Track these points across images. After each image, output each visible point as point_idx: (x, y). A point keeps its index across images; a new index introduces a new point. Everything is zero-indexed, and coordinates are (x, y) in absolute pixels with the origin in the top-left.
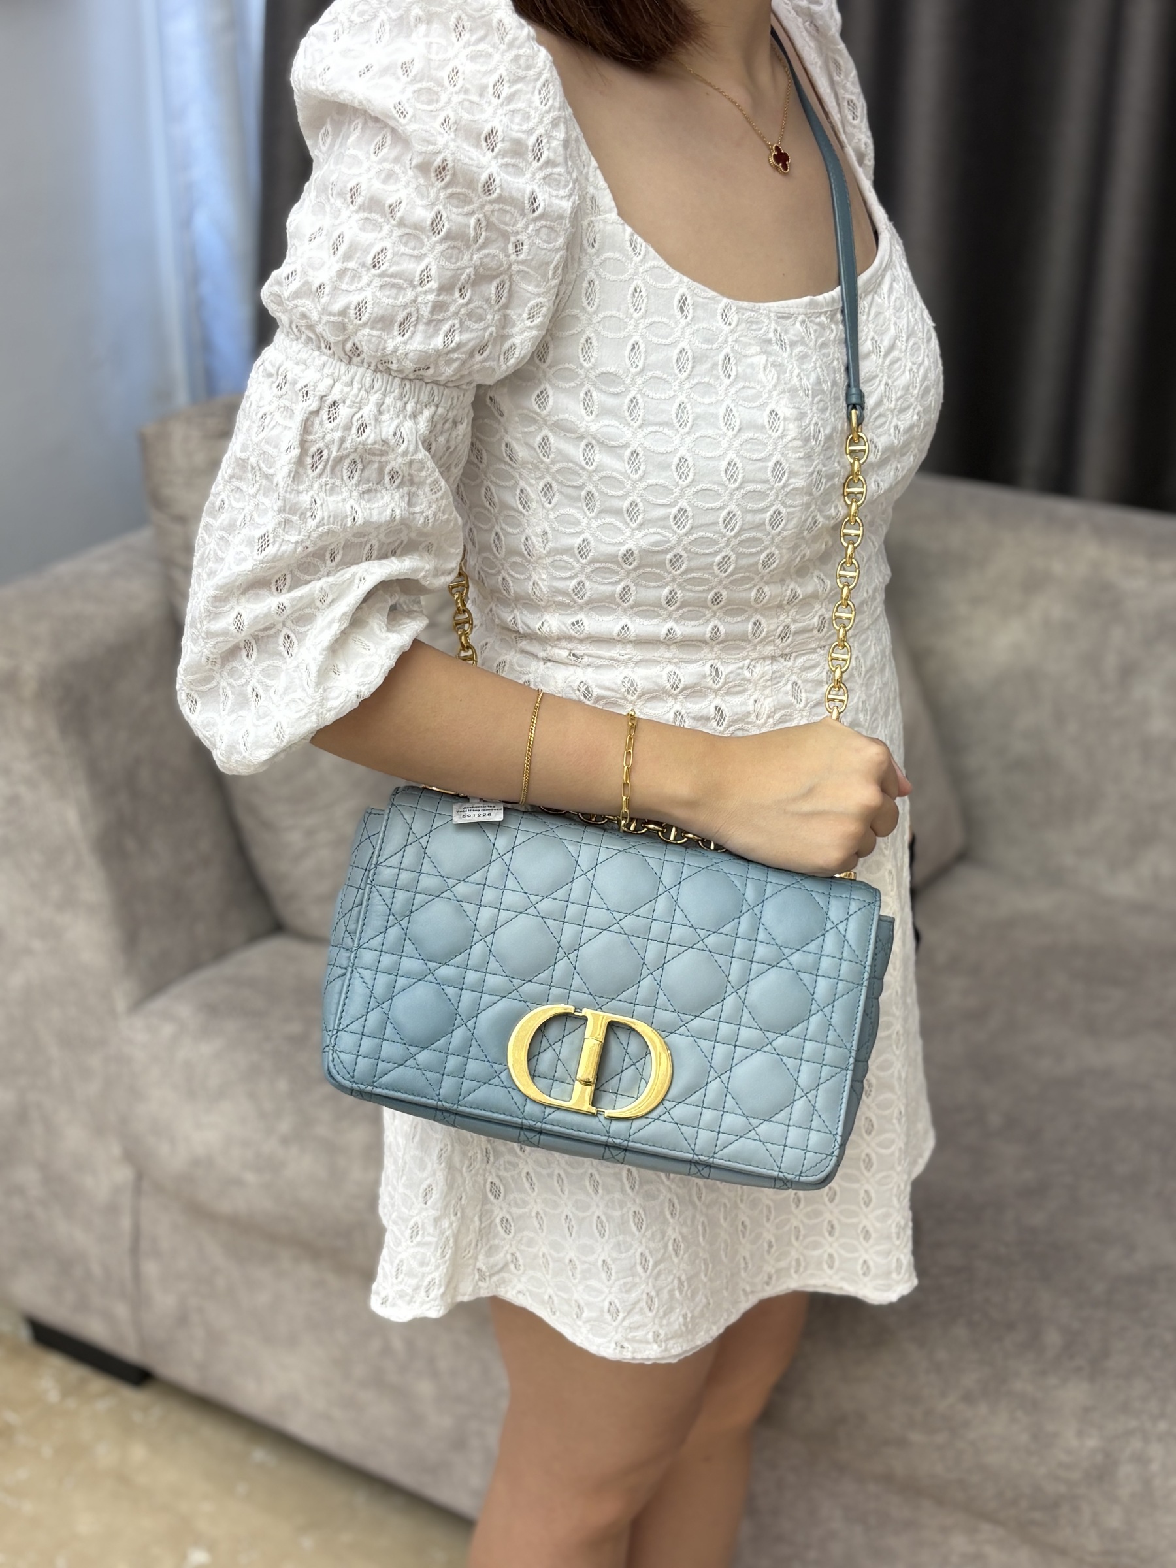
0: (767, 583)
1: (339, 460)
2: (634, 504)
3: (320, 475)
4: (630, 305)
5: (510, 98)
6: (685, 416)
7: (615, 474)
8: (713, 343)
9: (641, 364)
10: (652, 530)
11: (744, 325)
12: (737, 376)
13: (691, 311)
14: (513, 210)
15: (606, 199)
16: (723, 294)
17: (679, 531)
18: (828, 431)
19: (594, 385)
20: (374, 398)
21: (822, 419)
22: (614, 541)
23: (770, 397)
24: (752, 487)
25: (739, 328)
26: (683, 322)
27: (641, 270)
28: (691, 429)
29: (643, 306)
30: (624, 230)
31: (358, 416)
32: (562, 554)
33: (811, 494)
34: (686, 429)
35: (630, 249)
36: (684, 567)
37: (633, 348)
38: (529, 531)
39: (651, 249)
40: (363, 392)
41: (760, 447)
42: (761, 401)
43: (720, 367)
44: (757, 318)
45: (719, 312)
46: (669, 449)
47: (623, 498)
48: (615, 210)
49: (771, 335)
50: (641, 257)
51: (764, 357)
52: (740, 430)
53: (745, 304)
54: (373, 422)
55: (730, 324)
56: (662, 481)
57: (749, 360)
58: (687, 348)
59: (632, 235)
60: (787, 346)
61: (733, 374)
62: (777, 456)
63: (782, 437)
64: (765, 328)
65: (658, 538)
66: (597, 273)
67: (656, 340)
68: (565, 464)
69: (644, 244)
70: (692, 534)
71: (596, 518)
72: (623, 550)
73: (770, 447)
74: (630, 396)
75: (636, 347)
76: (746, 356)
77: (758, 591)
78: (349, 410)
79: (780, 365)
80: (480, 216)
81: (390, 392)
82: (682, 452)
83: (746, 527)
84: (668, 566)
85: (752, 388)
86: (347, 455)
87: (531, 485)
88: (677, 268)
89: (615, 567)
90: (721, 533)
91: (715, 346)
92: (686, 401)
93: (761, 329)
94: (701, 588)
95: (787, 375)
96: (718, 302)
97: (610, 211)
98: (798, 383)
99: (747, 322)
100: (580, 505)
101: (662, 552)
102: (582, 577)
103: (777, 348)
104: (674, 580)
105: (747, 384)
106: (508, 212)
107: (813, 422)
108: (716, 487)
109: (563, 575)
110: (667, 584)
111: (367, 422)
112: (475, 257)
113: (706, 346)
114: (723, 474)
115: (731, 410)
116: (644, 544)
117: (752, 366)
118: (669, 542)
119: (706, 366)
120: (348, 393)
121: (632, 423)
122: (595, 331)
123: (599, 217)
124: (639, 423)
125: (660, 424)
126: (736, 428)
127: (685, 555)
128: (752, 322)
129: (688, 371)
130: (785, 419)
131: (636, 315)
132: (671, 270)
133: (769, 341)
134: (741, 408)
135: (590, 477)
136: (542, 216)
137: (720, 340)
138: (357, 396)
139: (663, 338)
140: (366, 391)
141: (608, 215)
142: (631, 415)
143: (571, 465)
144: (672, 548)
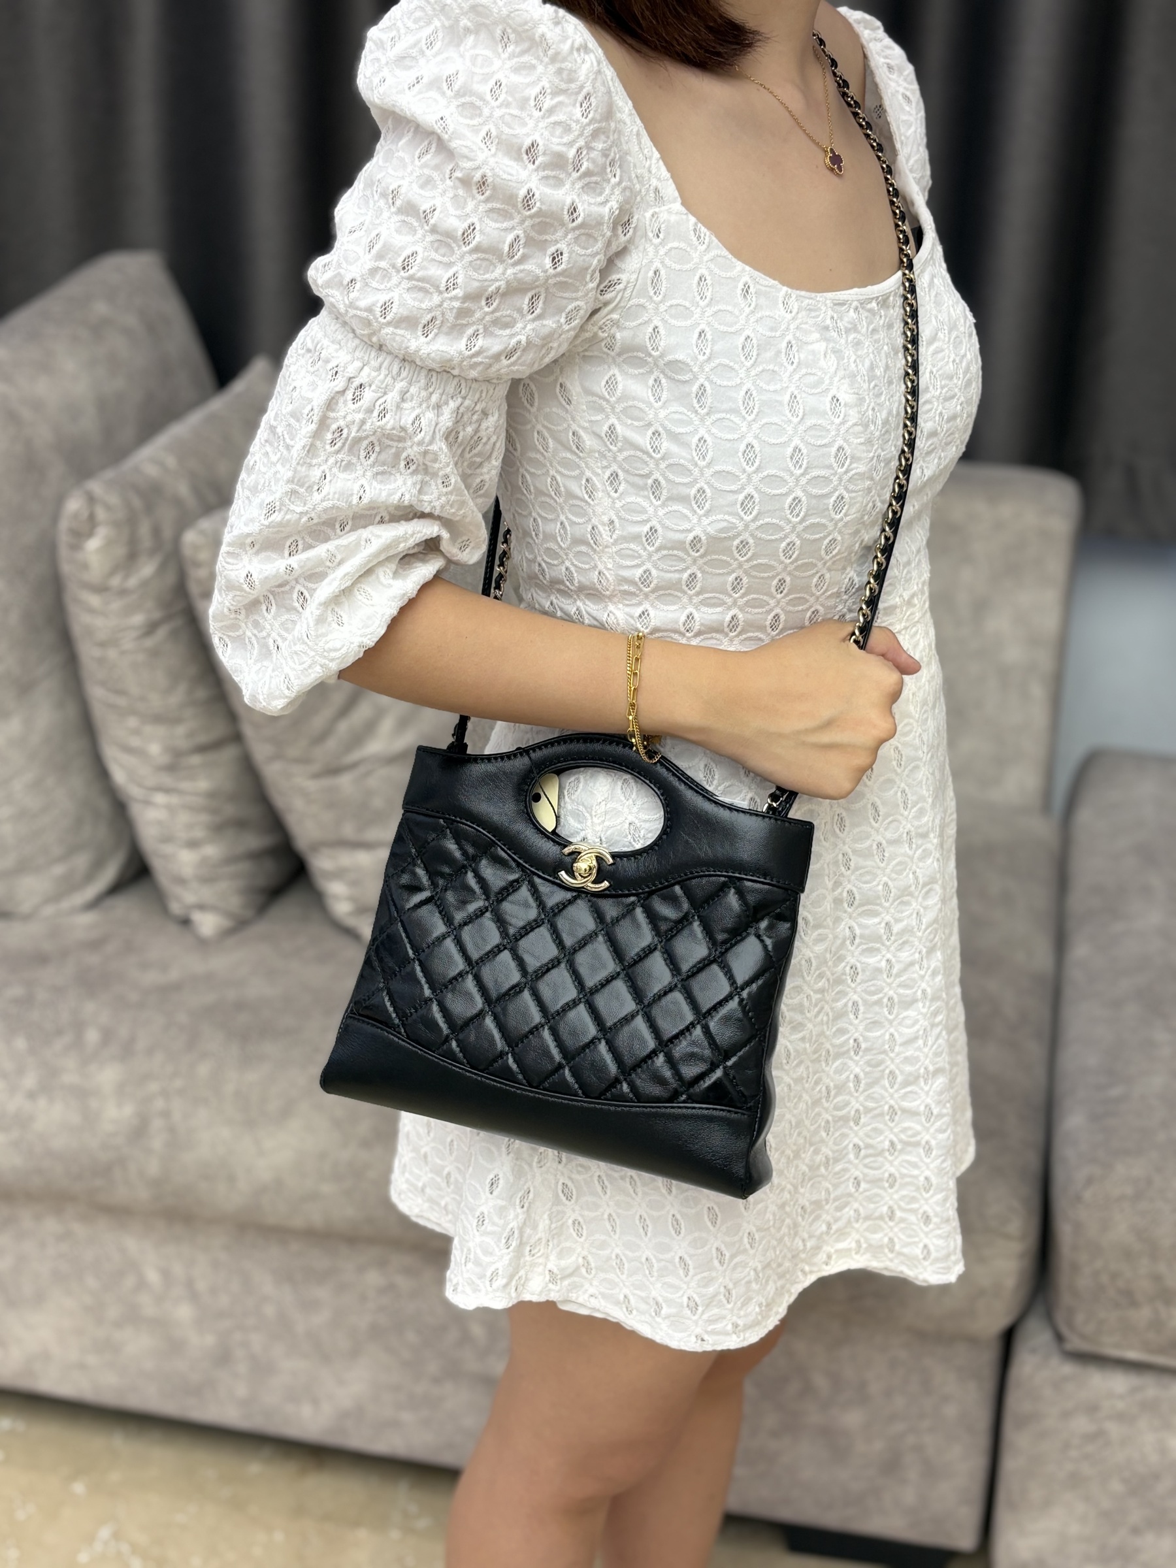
0: (829, 570)
1: (358, 440)
2: (701, 491)
3: (339, 451)
4: (696, 294)
5: (551, 111)
6: (751, 404)
7: (682, 461)
8: (776, 331)
9: (708, 352)
10: (720, 517)
11: (804, 313)
12: (799, 363)
13: (754, 299)
15: (670, 189)
16: (783, 283)
17: (746, 517)
18: (884, 414)
19: (663, 372)
20: (400, 385)
21: (879, 404)
22: (681, 528)
23: (831, 383)
24: (815, 473)
25: (800, 316)
26: (747, 310)
27: (705, 259)
28: (757, 415)
29: (709, 294)
30: (688, 220)
31: (380, 401)
32: (628, 542)
33: (872, 479)
34: (753, 416)
35: (695, 239)
36: (749, 554)
37: (700, 335)
38: (595, 521)
39: (714, 238)
40: (389, 379)
41: (824, 433)
42: (824, 387)
43: (783, 355)
44: (815, 306)
45: (781, 300)
46: (735, 436)
47: (691, 484)
48: (679, 200)
49: (828, 322)
50: (704, 246)
51: (823, 343)
52: (804, 415)
53: (804, 293)
54: (394, 408)
55: (791, 312)
56: (729, 468)
57: (810, 347)
58: (752, 335)
59: (696, 224)
60: (843, 333)
61: (796, 361)
62: (840, 442)
63: (843, 423)
64: (823, 315)
65: (725, 524)
66: (661, 264)
67: (722, 328)
68: (632, 453)
69: (708, 233)
70: (759, 520)
71: (663, 505)
72: (690, 537)
73: (833, 433)
74: (699, 383)
75: (703, 335)
76: (807, 343)
77: (819, 578)
78: (374, 393)
79: (838, 351)
80: (520, 233)
81: (416, 382)
82: (749, 439)
83: (810, 513)
84: (735, 553)
85: (814, 374)
86: (366, 437)
87: (597, 475)
88: (740, 255)
89: (681, 554)
90: (788, 519)
91: (778, 334)
92: (753, 388)
93: (820, 316)
94: (766, 575)
95: (846, 361)
96: (779, 291)
97: (674, 201)
98: (855, 369)
99: (806, 310)
100: (646, 493)
101: (728, 538)
102: (648, 566)
103: (834, 334)
104: (740, 566)
105: (809, 371)
107: (871, 407)
108: (782, 474)
109: (628, 563)
110: (733, 572)
111: (389, 406)
112: (509, 271)
113: (769, 334)
114: (789, 459)
115: (795, 397)
116: (711, 530)
117: (813, 352)
118: (736, 528)
119: (769, 354)
120: (374, 378)
121: (700, 410)
122: (662, 320)
123: (662, 208)
124: (706, 410)
125: (727, 412)
126: (801, 415)
127: (751, 541)
128: (811, 311)
129: (753, 359)
130: (846, 405)
131: (702, 303)
132: (733, 259)
133: (827, 328)
134: (804, 395)
135: (657, 465)
137: (783, 327)
138: (383, 383)
139: (729, 326)
140: (392, 377)
141: (672, 206)
142: (698, 401)
143: (639, 454)
144: (738, 535)
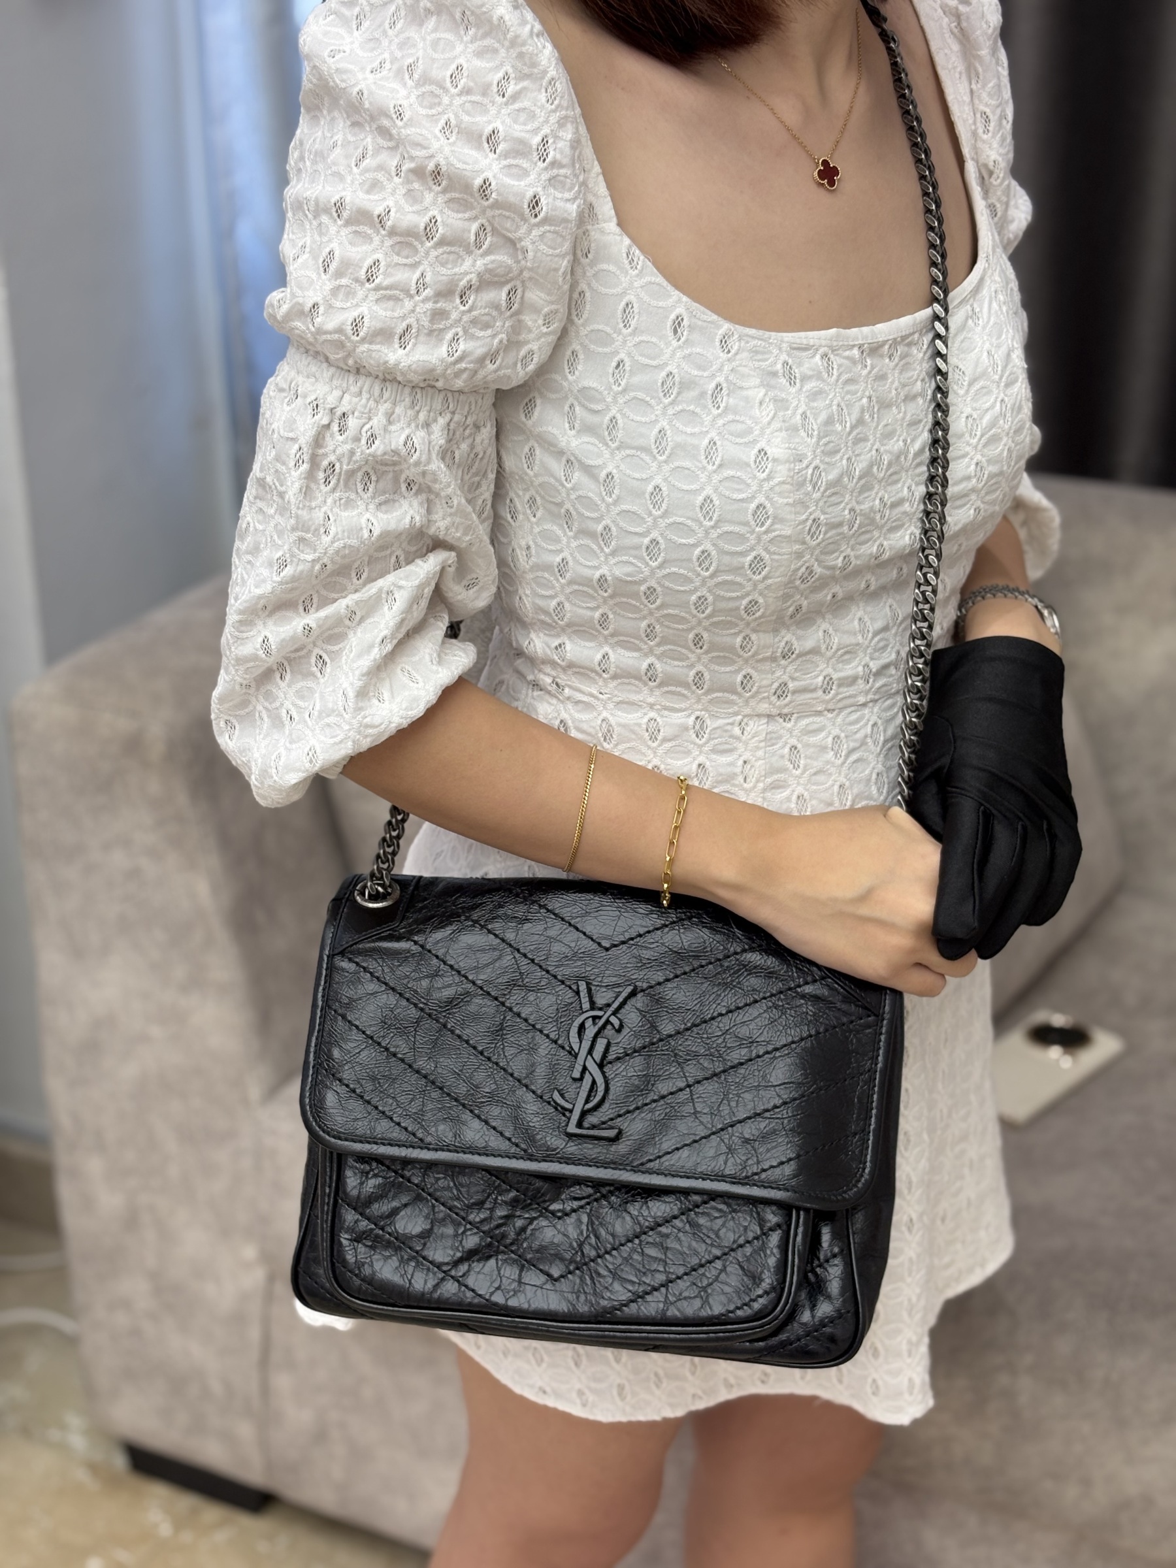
0: (755, 631)
1: (351, 474)
2: (607, 528)
3: (334, 490)
4: (620, 321)
5: (515, 97)
6: (664, 443)
7: (590, 495)
8: (705, 370)
9: (625, 381)
10: (624, 558)
11: (745, 355)
12: (727, 408)
13: (685, 333)
14: (513, 215)
15: (606, 208)
16: (726, 318)
17: (651, 563)
19: (576, 399)
20: (384, 407)
22: (589, 565)
23: (761, 434)
24: (729, 527)
25: (738, 357)
26: (675, 343)
27: (636, 284)
28: (669, 457)
29: (633, 323)
30: (622, 241)
31: (367, 427)
32: (543, 570)
34: (665, 457)
35: (626, 262)
36: (658, 602)
37: (618, 365)
39: (649, 264)
40: (371, 402)
41: (743, 487)
42: (752, 437)
43: (709, 396)
44: (764, 347)
45: (718, 338)
46: (644, 476)
47: (598, 520)
48: (615, 220)
49: (779, 366)
50: (636, 271)
51: (762, 391)
52: (722, 464)
53: (752, 332)
54: (382, 432)
55: (729, 352)
56: (635, 509)
57: (744, 393)
58: (675, 371)
59: (630, 247)
60: (798, 381)
61: (723, 405)
63: (769, 478)
64: (772, 359)
65: (631, 567)
66: (589, 285)
67: (643, 360)
68: (549, 479)
69: (642, 257)
70: (665, 569)
71: (576, 537)
72: (597, 575)
73: (754, 488)
74: (610, 415)
75: (621, 365)
76: (741, 388)
77: (744, 638)
78: (358, 421)
79: (782, 400)
80: (484, 221)
81: (400, 401)
82: (658, 481)
84: (643, 598)
85: (742, 422)
86: (360, 468)
88: (677, 286)
89: (591, 590)
90: (697, 572)
91: (706, 373)
92: (667, 427)
93: (766, 360)
94: (680, 627)
95: (789, 412)
96: (719, 327)
97: (610, 220)
98: (801, 422)
99: (750, 351)
100: (560, 521)
101: (635, 582)
102: (562, 598)
103: (783, 381)
104: (651, 613)
105: (738, 418)
106: (508, 217)
107: (812, 465)
108: (690, 523)
109: (545, 593)
110: (644, 618)
111: (377, 432)
112: (479, 263)
113: (696, 373)
115: (715, 443)
116: (619, 572)
117: (747, 399)
118: (642, 573)
119: (694, 393)
120: (356, 404)
121: (610, 443)
122: (581, 344)
123: (596, 226)
124: (616, 444)
125: (637, 449)
126: (718, 463)
127: (659, 589)
128: (757, 352)
129: (673, 396)
131: (624, 331)
132: (670, 287)
133: (775, 374)
134: (726, 443)
135: (568, 495)
136: (546, 221)
137: (714, 367)
138: (365, 407)
139: (651, 359)
140: (377, 402)
141: (607, 225)
142: (609, 434)
143: (553, 481)
144: (644, 580)
